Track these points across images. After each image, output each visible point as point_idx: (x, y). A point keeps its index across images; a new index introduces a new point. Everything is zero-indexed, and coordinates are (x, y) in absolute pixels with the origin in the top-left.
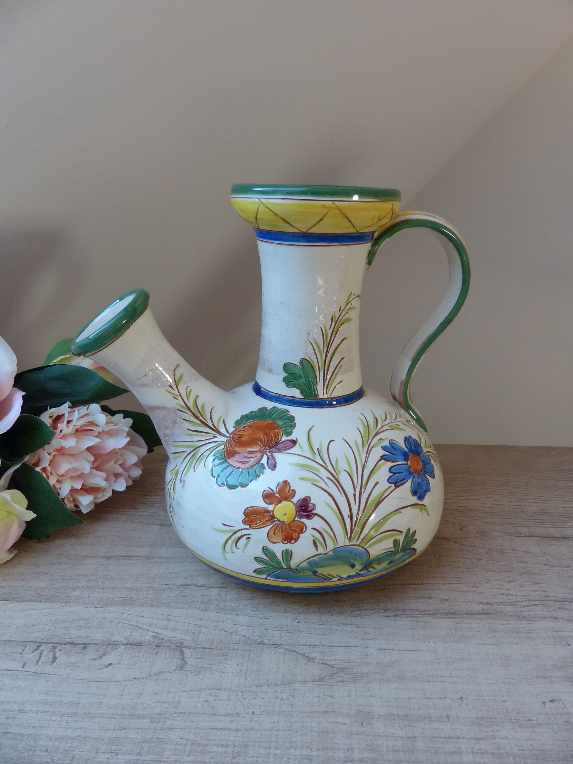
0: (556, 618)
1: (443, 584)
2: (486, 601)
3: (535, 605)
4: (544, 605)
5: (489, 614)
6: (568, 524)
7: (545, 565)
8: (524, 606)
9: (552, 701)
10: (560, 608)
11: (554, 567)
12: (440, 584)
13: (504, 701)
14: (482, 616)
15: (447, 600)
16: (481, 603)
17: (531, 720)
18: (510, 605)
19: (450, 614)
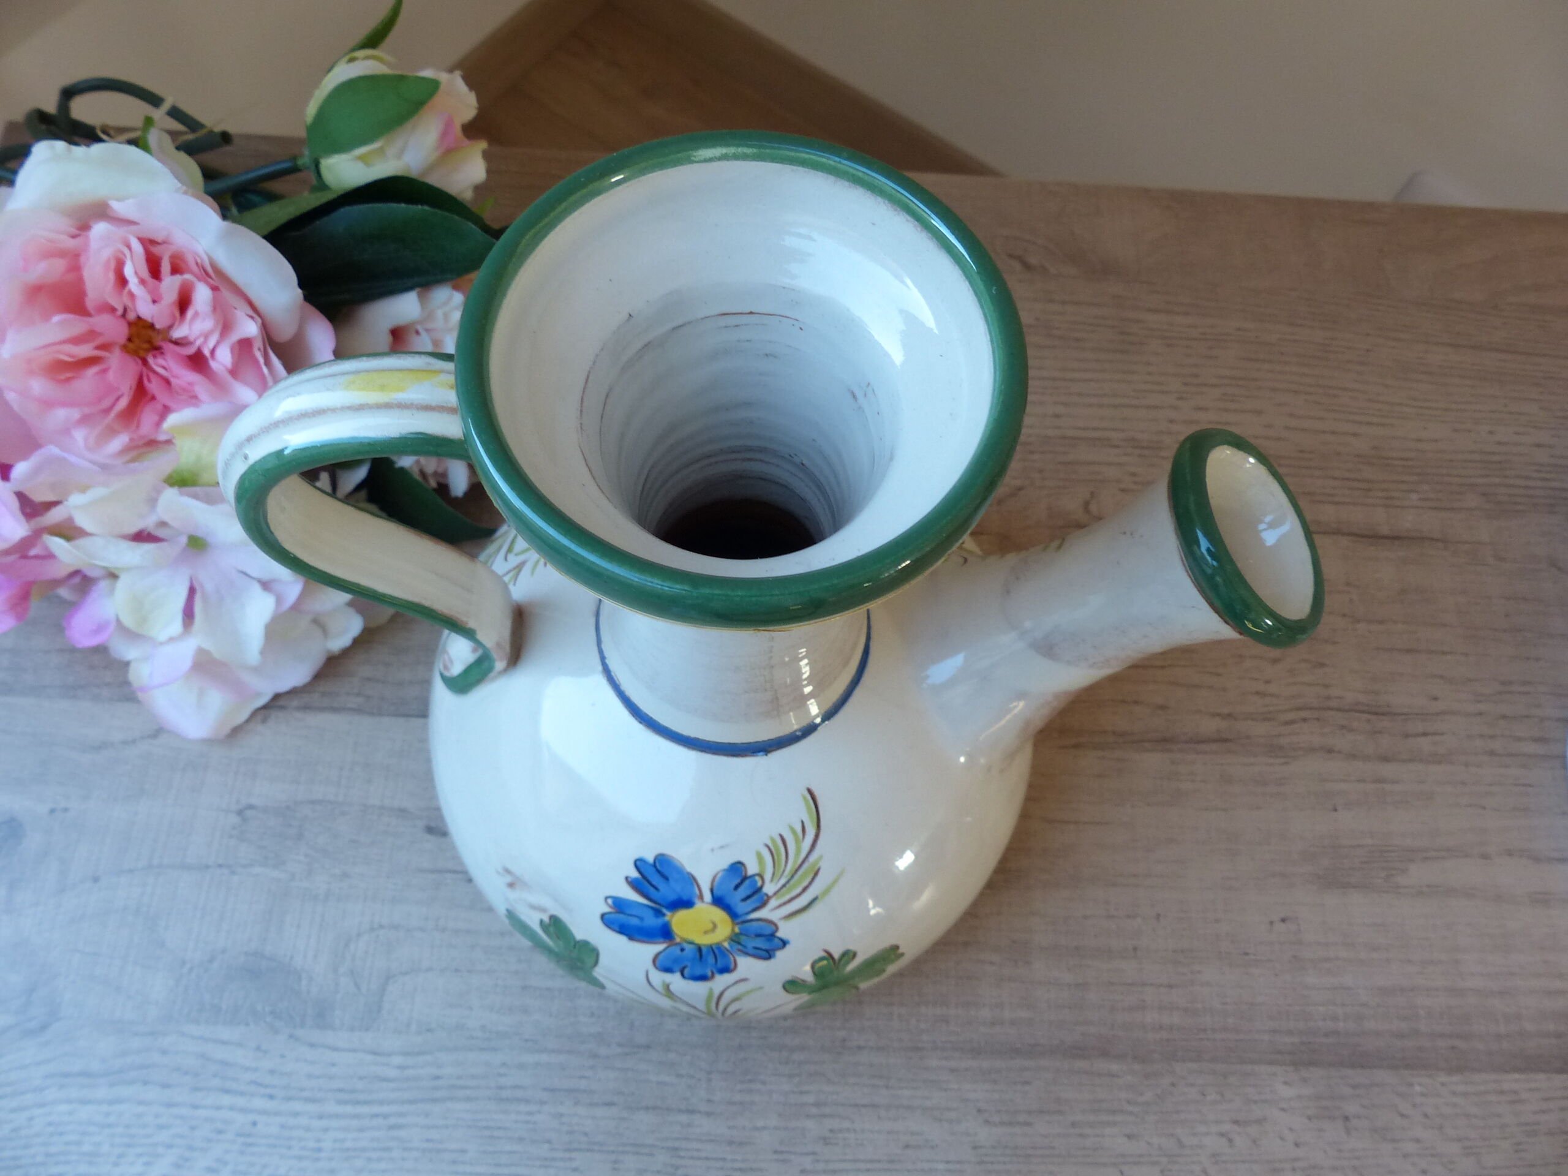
0: (1330, 751)
1: (1163, 667)
2: (1226, 711)
3: (1305, 720)
4: (1318, 719)
5: (1226, 740)
6: (1414, 496)
7: (1344, 615)
8: (1287, 723)
9: (1283, 920)
10: (1343, 727)
11: (1358, 621)
12: (1156, 667)
13: (1217, 921)
14: (1214, 747)
15: (1163, 708)
16: (1218, 715)
17: (1246, 954)
18: (1265, 719)
19: (1165, 741)
